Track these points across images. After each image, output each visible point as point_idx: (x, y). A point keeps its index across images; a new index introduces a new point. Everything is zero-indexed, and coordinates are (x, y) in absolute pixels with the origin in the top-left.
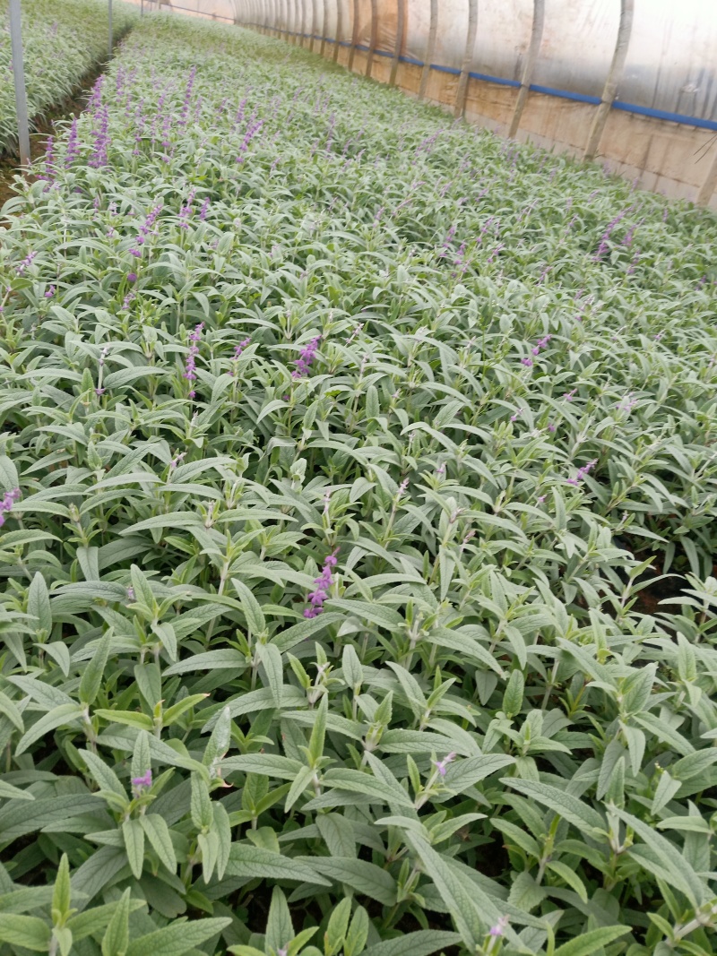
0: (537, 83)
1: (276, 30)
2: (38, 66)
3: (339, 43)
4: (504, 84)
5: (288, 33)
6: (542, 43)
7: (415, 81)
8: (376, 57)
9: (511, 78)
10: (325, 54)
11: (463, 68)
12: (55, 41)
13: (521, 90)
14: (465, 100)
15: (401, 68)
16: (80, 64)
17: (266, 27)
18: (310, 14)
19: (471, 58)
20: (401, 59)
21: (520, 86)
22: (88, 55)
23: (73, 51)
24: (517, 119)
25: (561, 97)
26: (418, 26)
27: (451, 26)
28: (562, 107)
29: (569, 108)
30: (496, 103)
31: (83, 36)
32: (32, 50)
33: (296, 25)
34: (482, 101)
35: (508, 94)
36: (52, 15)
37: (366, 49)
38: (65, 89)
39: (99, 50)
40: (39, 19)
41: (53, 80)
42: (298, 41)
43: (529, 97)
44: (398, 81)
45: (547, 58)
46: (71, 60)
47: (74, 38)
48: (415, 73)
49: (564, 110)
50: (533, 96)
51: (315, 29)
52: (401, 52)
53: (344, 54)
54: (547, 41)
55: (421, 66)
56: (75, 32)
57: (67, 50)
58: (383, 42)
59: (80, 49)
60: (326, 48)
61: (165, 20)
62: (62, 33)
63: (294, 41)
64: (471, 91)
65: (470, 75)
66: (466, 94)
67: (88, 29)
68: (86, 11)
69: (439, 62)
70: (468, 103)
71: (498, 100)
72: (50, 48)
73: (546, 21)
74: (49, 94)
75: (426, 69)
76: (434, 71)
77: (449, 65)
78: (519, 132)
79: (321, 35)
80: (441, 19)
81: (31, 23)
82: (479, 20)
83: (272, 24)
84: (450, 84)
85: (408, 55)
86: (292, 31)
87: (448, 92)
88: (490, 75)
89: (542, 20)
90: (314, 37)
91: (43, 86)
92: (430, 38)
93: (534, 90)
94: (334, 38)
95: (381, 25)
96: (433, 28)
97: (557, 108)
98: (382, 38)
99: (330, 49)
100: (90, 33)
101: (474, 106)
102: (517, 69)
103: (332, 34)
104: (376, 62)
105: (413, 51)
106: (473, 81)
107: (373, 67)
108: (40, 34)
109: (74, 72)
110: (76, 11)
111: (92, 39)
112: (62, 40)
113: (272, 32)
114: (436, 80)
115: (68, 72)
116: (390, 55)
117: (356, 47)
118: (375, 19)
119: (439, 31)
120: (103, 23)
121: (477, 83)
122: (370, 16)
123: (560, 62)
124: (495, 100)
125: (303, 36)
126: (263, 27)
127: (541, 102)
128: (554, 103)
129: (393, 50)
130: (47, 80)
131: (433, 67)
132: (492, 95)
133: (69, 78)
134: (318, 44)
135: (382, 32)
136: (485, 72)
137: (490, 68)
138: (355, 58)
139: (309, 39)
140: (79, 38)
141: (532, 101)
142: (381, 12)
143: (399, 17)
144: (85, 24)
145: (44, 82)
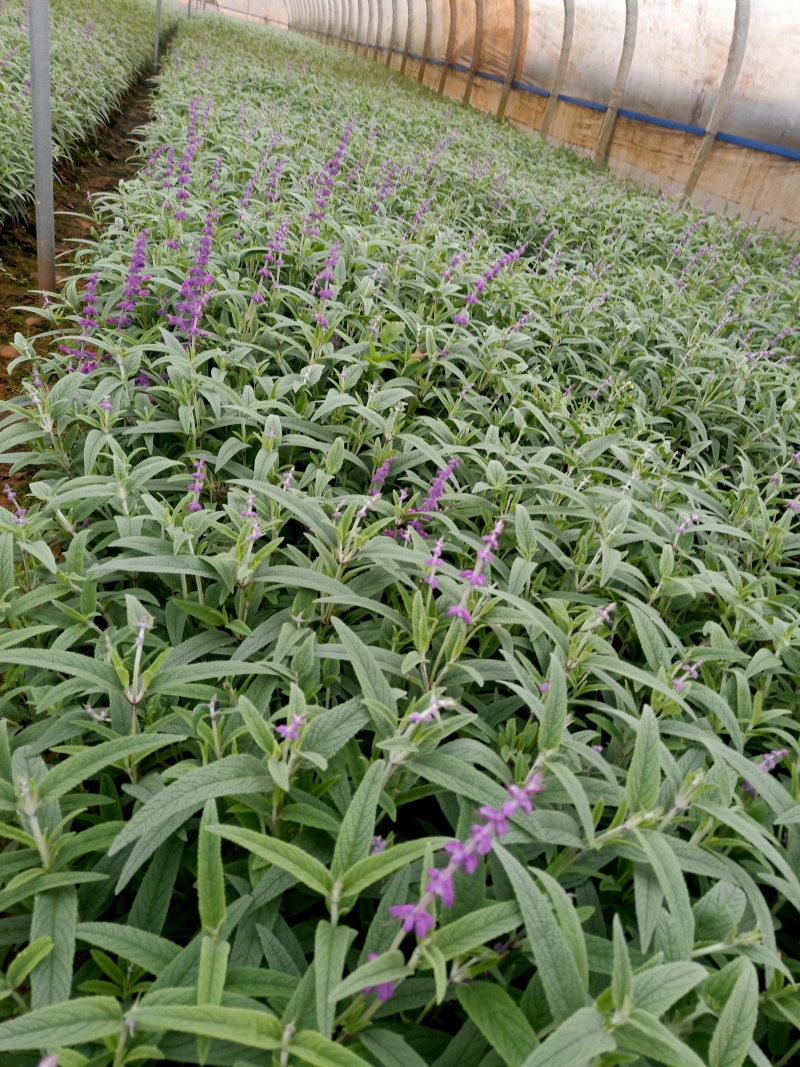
0: (728, 131)
1: (342, 39)
2: (65, 82)
3: (427, 60)
4: (674, 127)
5: (358, 44)
6: (740, 78)
7: (533, 114)
8: (478, 81)
9: (686, 120)
10: (406, 73)
11: (611, 103)
12: (89, 46)
13: (704, 139)
14: (610, 143)
15: (514, 96)
16: (119, 77)
17: (329, 35)
18: (388, 24)
19: (623, 91)
20: (514, 86)
21: (701, 134)
22: (128, 64)
23: (112, 60)
24: (695, 177)
25: (770, 153)
26: (543, 46)
27: (593, 48)
28: (770, 167)
29: (782, 168)
30: (659, 151)
31: (124, 39)
32: (57, 59)
33: (369, 34)
34: (636, 148)
35: (680, 142)
36: (83, 11)
37: (464, 69)
38: (100, 114)
39: (142, 59)
40: (68, 15)
41: (84, 102)
42: (370, 54)
43: (714, 148)
44: (509, 111)
45: (747, 99)
46: (110, 73)
47: (113, 43)
48: (534, 104)
49: (772, 171)
50: (721, 147)
51: (394, 40)
52: (514, 76)
53: (433, 74)
54: (748, 76)
55: (548, 96)
56: (113, 35)
57: (103, 58)
58: (489, 63)
59: (120, 56)
60: (407, 66)
61: (218, 23)
62: (97, 35)
63: (366, 53)
64: (620, 133)
65: (620, 113)
66: (612, 136)
67: (129, 30)
68: (125, 7)
69: (571, 92)
70: (614, 149)
71: (663, 149)
72: (82, 57)
73: (748, 49)
74: (78, 123)
75: (552, 101)
76: (562, 103)
77: (587, 97)
78: (696, 192)
79: (402, 48)
80: (577, 39)
81: (57, 19)
82: (637, 44)
83: (338, 32)
84: (587, 121)
85: (523, 80)
86: (364, 41)
87: (584, 132)
88: (651, 115)
89: (743, 49)
90: (392, 50)
91: (71, 114)
92: (560, 62)
93: (722, 139)
94: (420, 54)
95: (487, 41)
96: (565, 50)
97: (761, 166)
98: (487, 57)
99: (413, 68)
100: (131, 36)
101: (624, 152)
102: (697, 109)
103: (418, 47)
104: (476, 85)
105: (532, 76)
106: (623, 120)
107: (473, 92)
108: (69, 37)
109: (112, 89)
110: (113, 6)
111: (133, 44)
112: (96, 45)
113: (336, 42)
114: (564, 116)
115: (106, 92)
116: (501, 80)
117: (450, 66)
118: (480, 33)
119: (572, 54)
120: (146, 24)
121: (629, 123)
122: (473, 29)
123: (771, 106)
124: (658, 147)
125: (378, 49)
126: (327, 35)
127: (734, 158)
128: (757, 160)
129: (505, 74)
130: (78, 104)
131: (561, 98)
132: (653, 141)
133: (106, 100)
134: (399, 59)
135: (488, 50)
136: (643, 111)
137: (651, 106)
138: (448, 79)
139: (386, 54)
140: (119, 43)
141: (719, 154)
142: (488, 26)
143: (515, 35)
144: (124, 24)
145: (72, 107)
